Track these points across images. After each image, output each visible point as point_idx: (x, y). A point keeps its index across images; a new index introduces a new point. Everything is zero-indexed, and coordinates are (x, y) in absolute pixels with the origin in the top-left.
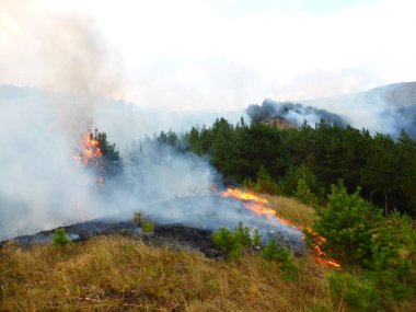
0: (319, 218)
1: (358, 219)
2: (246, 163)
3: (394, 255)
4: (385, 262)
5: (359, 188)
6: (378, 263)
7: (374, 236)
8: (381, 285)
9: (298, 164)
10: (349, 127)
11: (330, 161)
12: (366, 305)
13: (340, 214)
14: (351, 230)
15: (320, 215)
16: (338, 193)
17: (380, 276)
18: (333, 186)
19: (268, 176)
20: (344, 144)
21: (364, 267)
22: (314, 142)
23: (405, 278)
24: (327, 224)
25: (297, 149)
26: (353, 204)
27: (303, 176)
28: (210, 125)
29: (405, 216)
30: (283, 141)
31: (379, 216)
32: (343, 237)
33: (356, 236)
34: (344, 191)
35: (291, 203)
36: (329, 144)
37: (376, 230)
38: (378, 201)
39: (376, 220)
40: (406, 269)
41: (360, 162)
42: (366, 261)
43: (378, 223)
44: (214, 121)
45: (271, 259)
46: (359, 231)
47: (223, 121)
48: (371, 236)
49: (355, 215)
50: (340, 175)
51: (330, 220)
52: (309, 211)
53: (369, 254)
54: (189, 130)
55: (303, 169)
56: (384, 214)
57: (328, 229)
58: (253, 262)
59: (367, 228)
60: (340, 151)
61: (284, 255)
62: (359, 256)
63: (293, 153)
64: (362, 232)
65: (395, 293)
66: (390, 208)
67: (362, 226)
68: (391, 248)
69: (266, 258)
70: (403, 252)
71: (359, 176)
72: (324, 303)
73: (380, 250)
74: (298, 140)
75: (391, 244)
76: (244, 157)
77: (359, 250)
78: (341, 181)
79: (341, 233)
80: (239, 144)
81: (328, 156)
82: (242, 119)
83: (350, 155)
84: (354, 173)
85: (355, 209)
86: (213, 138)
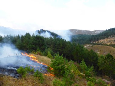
0: (52, 63)
2: (34, 46)
5: (62, 54)
6: (67, 75)
7: (66, 67)
8: (67, 81)
9: (48, 47)
10: (61, 38)
11: (57, 47)
13: (57, 62)
14: (60, 66)
16: (57, 56)
17: (67, 79)
18: (56, 54)
19: (40, 50)
20: (60, 43)
21: (63, 76)
22: (53, 42)
24: (55, 64)
25: (48, 43)
26: (61, 59)
27: (49, 51)
28: (24, 34)
29: (73, 61)
30: (45, 41)
32: (58, 68)
33: (61, 68)
34: (59, 55)
35: (45, 58)
36: (56, 42)
38: (67, 58)
39: (66, 63)
41: (64, 47)
44: (25, 33)
45: (36, 77)
47: (28, 33)
49: (61, 62)
54: (17, 35)
55: (49, 49)
56: (68, 61)
58: (31, 78)
59: (64, 65)
60: (59, 45)
61: (41, 75)
63: (47, 44)
64: (63, 66)
65: (70, 83)
66: (70, 59)
70: (72, 71)
74: (49, 41)
76: (33, 44)
77: (62, 72)
78: (58, 52)
79: (58, 67)
80: (32, 41)
81: (56, 46)
82: (34, 34)
83: (61, 46)
84: (62, 50)
85: (61, 60)
86: (25, 38)
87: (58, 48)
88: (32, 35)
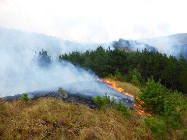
0: (142, 93)
1: (159, 94)
2: (110, 67)
3: (174, 110)
4: (170, 113)
5: (160, 80)
6: (166, 113)
7: (166, 101)
8: (168, 123)
9: (133, 68)
10: (157, 52)
11: (148, 68)
12: (160, 131)
13: (151, 91)
14: (156, 99)
15: (142, 91)
16: (151, 82)
17: (167, 119)
18: (148, 78)
19: (120, 73)
20: (155, 60)
21: (160, 115)
22: (141, 58)
23: (178, 120)
24: (145, 95)
25: (133, 62)
26: (157, 87)
27: (135, 74)
28: (94, 49)
29: (180, 93)
30: (128, 58)
31: (169, 93)
32: (152, 101)
33: (158, 101)
34: (153, 81)
35: (129, 86)
36: (148, 60)
37: (167, 99)
38: (168, 86)
39: (167, 95)
40: (179, 116)
41: (161, 68)
42: (161, 112)
43: (168, 96)
44: (97, 48)
45: (119, 110)
46: (159, 99)
47: (101, 47)
48: (164, 102)
49: (158, 92)
50: (152, 74)
51: (146, 94)
52: (138, 90)
53: (163, 109)
54: (85, 51)
55: (135, 71)
56: (171, 92)
57: (145, 97)
58: (111, 111)
59: (163, 98)
60: (153, 63)
61: (125, 108)
62: (158, 110)
63: (131, 63)
65: (173, 126)
66: (174, 89)
67: (161, 97)
68: (173, 107)
69: (117, 110)
70: (178, 109)
71: (161, 75)
72: (142, 130)
73: (168, 108)
74: (134, 58)
75: (173, 105)
76: (109, 64)
77: (159, 107)
78: (152, 76)
79: (151, 99)
80: (107, 58)
81: (147, 65)
82: (109, 47)
83: (157, 65)
84: (158, 73)
85: (158, 89)
86: (96, 55)
87: (150, 70)
88: (107, 50)
